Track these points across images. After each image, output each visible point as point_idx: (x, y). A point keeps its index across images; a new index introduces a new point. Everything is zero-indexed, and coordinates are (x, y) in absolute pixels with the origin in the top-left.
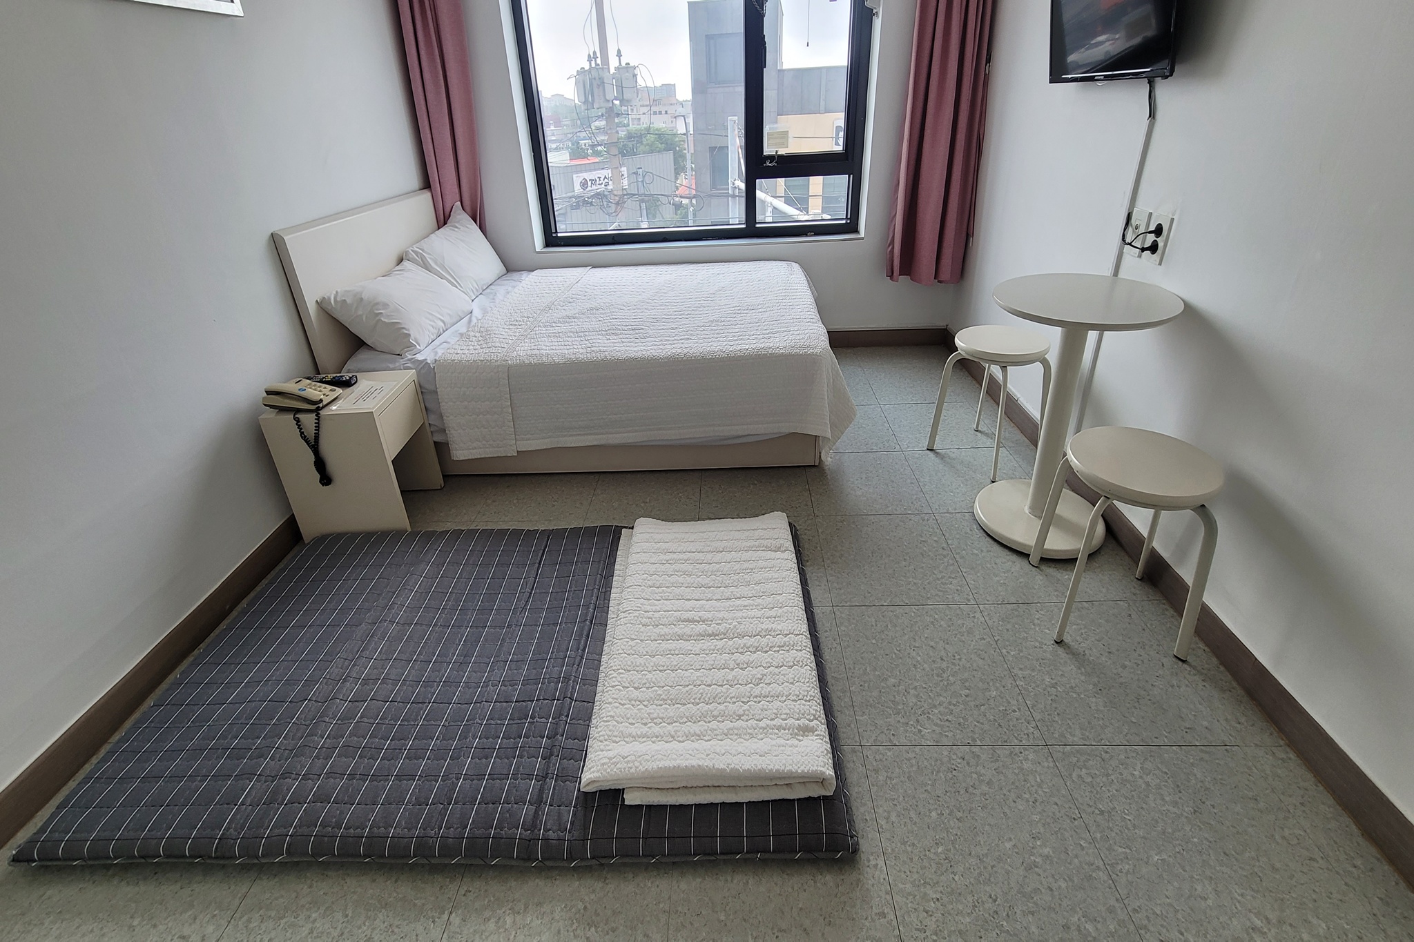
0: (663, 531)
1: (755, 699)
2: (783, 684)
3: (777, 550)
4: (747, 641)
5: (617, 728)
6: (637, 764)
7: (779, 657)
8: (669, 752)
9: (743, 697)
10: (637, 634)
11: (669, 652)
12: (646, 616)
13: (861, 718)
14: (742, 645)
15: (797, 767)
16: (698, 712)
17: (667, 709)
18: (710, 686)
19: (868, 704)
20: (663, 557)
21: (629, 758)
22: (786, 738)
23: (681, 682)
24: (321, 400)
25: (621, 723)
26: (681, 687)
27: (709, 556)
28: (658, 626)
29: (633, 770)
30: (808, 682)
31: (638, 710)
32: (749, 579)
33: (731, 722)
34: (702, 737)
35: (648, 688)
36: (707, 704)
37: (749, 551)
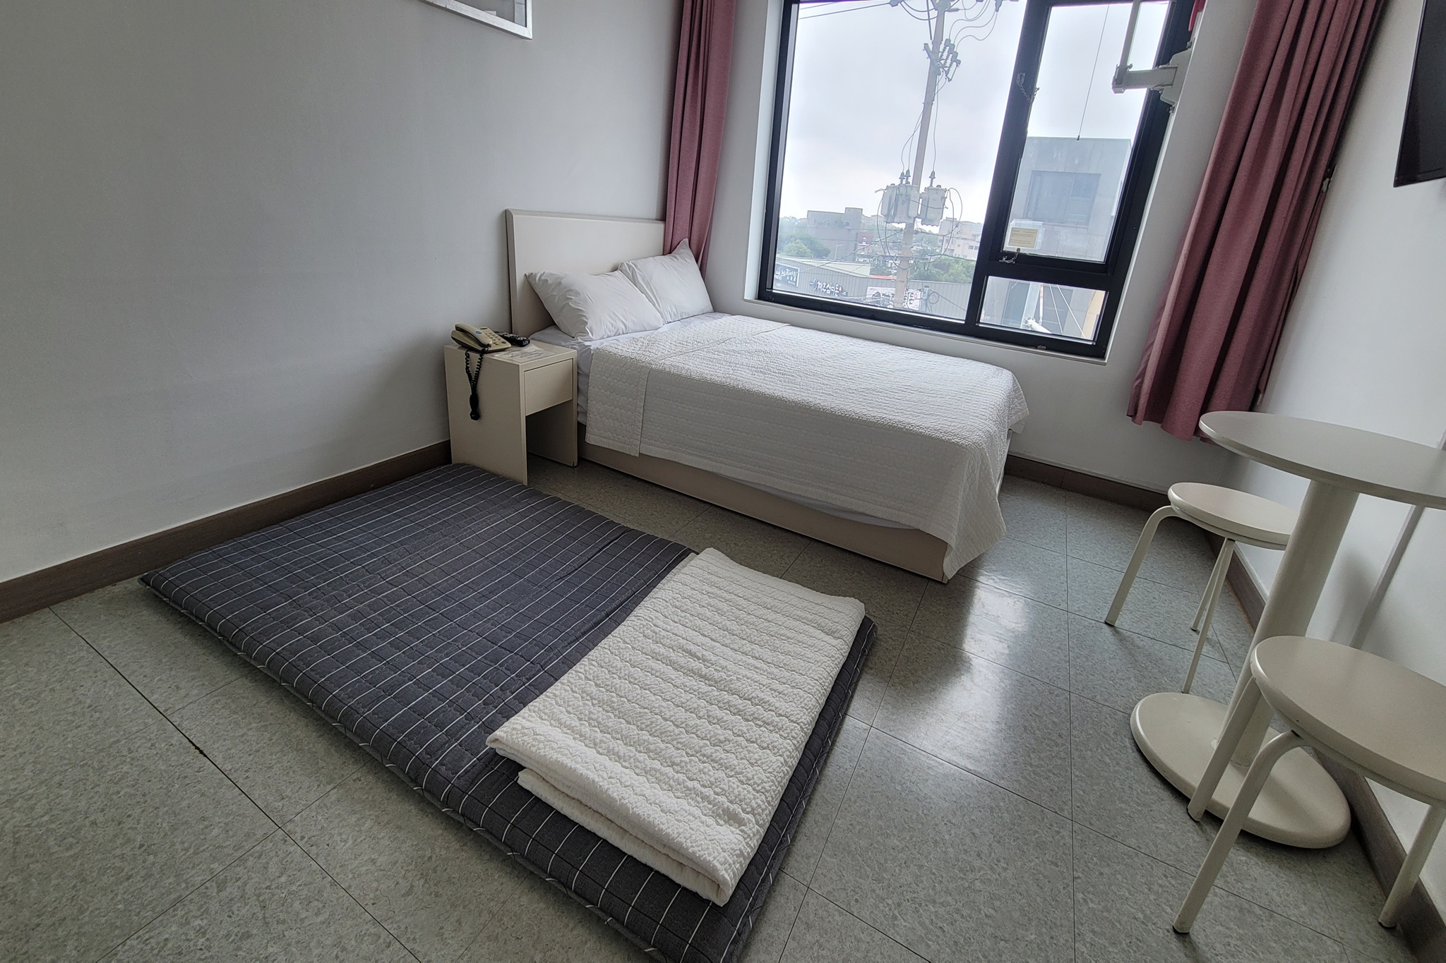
0: (724, 567)
1: (701, 758)
2: (742, 759)
3: (830, 633)
4: (735, 700)
5: (552, 707)
6: (541, 745)
7: (756, 732)
8: (578, 753)
9: (690, 749)
10: (632, 639)
11: (649, 670)
12: (652, 629)
13: (828, 859)
14: (725, 701)
15: (690, 845)
16: (637, 736)
17: (610, 717)
18: (666, 720)
19: (847, 848)
20: (706, 587)
21: (538, 737)
22: (705, 812)
23: (640, 701)
24: (488, 345)
25: (560, 706)
26: (637, 706)
27: (753, 607)
28: (657, 643)
29: (534, 749)
30: (771, 773)
31: (584, 704)
32: (778, 645)
33: (661, 764)
34: (621, 761)
35: (607, 690)
36: (650, 735)
37: (798, 620)
